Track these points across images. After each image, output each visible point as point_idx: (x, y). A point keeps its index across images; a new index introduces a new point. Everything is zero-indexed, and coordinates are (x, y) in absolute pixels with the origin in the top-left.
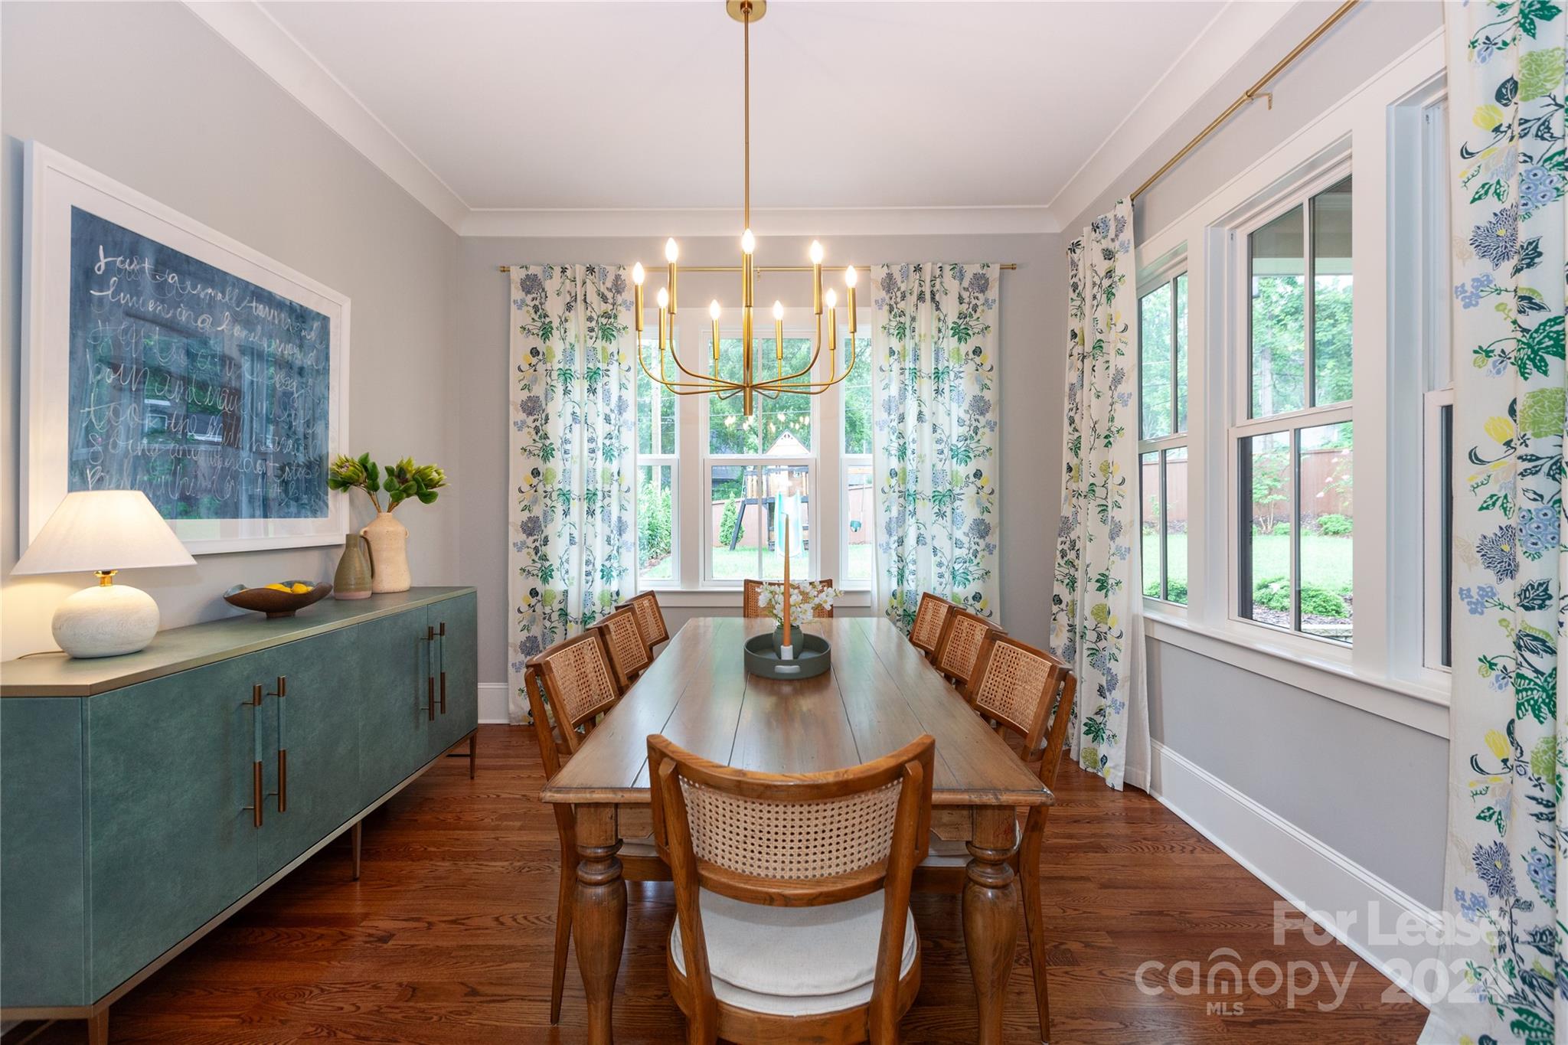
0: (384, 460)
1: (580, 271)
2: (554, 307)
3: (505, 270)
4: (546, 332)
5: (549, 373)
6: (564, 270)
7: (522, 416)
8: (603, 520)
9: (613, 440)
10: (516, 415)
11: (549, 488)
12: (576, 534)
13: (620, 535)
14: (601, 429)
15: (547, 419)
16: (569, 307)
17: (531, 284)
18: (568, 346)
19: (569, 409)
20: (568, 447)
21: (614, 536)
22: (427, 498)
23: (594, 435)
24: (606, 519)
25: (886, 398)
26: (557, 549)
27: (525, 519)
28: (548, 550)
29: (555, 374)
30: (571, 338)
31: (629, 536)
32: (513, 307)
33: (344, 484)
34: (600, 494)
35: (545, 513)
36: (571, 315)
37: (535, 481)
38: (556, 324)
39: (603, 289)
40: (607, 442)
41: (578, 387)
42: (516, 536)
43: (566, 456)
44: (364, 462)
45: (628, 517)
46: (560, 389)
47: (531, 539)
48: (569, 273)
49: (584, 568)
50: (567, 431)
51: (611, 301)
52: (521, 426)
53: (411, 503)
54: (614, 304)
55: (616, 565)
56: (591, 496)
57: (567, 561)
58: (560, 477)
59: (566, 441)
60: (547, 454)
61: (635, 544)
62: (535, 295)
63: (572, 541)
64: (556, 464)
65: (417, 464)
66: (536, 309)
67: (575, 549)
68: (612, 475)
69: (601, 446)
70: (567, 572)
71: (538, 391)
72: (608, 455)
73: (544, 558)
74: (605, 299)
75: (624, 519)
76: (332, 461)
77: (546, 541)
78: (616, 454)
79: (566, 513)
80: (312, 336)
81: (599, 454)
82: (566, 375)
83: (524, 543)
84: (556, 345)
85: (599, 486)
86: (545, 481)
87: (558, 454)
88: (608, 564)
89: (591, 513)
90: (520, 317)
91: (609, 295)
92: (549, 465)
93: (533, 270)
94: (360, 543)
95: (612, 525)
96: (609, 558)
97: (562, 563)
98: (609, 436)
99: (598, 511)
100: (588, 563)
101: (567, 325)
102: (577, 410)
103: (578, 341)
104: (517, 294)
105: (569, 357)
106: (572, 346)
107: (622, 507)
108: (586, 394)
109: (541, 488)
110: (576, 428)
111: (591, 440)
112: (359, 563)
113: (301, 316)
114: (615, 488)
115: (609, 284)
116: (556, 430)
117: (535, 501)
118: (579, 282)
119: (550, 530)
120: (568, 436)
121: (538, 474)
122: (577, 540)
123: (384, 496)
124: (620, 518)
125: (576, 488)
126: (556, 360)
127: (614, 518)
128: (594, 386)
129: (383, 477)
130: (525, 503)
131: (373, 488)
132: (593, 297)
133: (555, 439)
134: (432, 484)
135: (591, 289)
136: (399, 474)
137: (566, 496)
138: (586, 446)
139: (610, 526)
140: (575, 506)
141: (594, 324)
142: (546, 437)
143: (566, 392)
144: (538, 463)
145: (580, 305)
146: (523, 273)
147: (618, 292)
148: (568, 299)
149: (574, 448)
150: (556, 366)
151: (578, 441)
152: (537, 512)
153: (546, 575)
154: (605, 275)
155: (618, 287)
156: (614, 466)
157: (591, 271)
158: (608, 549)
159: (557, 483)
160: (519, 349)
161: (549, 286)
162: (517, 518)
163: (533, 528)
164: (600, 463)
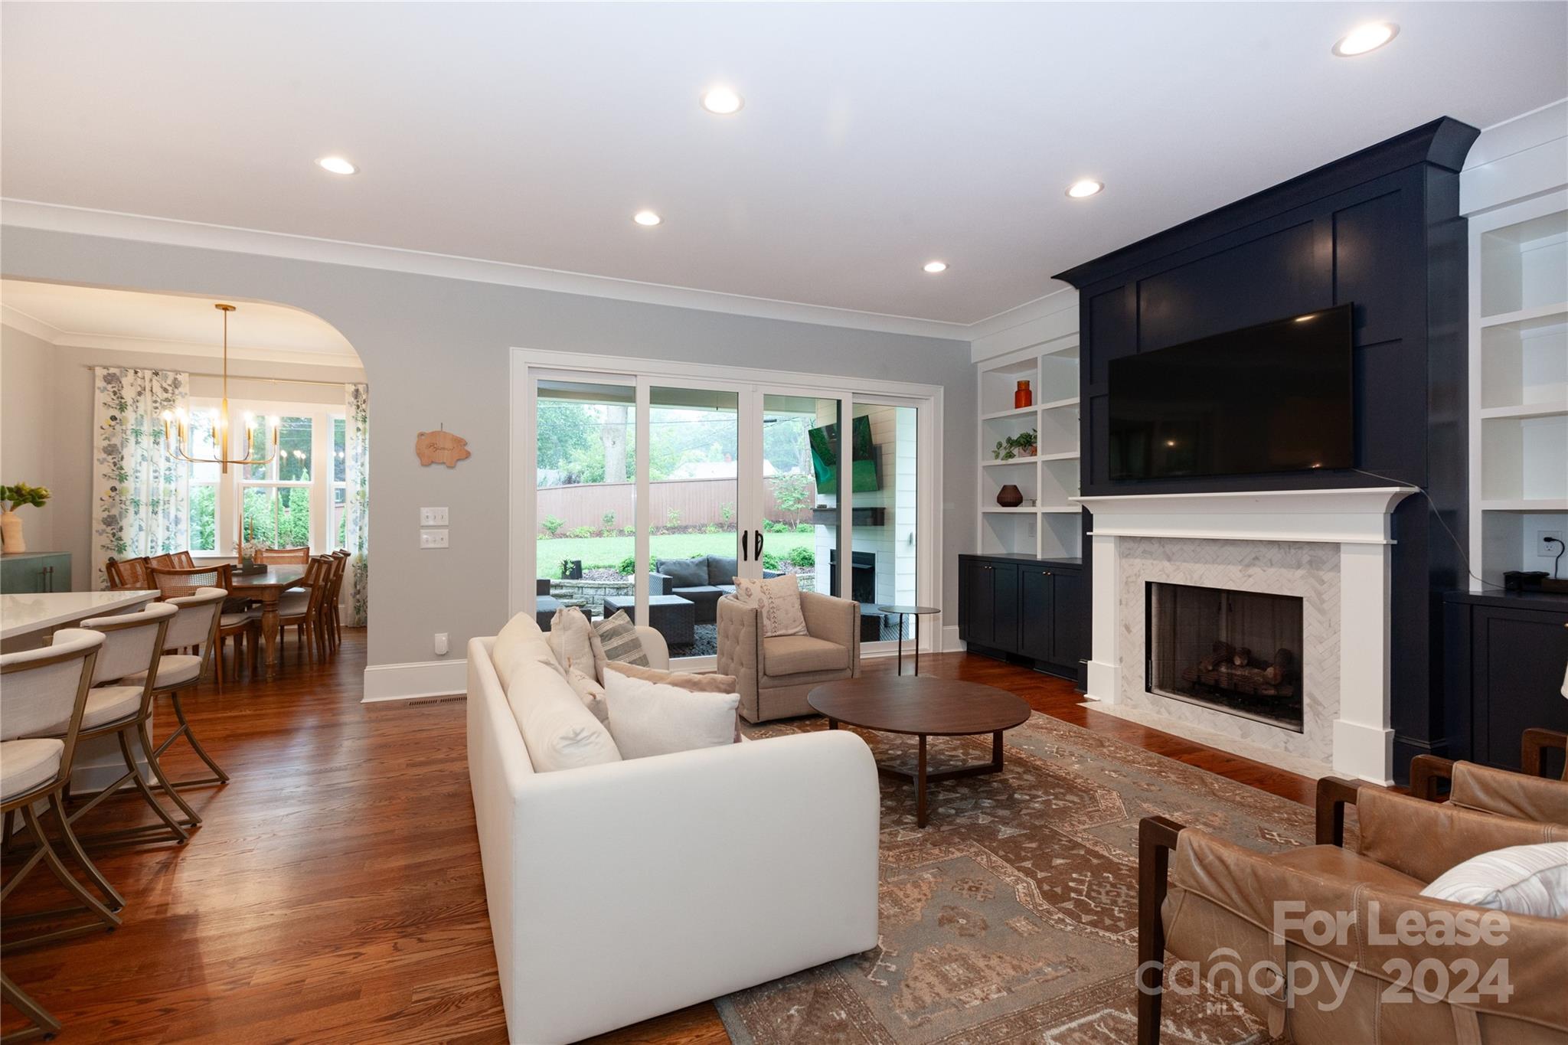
1: (148, 374)
2: (128, 394)
3: (91, 369)
4: (122, 407)
5: (124, 431)
6: (136, 372)
7: (104, 456)
8: (164, 517)
9: (172, 472)
10: (99, 455)
11: (123, 498)
12: (143, 525)
13: (176, 525)
14: (163, 465)
15: (122, 458)
16: (140, 394)
17: (110, 379)
18: (139, 417)
19: (139, 452)
20: (138, 474)
21: (172, 527)
22: (37, 504)
23: (157, 469)
24: (166, 515)
25: (354, 454)
26: (129, 534)
27: (105, 516)
28: (122, 534)
29: (129, 432)
30: (141, 411)
31: (183, 526)
32: (97, 391)
34: (162, 502)
35: (121, 513)
36: (141, 399)
37: (113, 494)
38: (130, 402)
39: (165, 385)
40: (167, 473)
41: (146, 441)
42: (97, 526)
43: (137, 480)
45: (180, 515)
46: (132, 440)
47: (110, 528)
48: (140, 374)
49: (150, 544)
50: (138, 465)
51: (170, 391)
52: (102, 462)
53: (27, 507)
54: (173, 394)
55: (173, 542)
56: (155, 503)
57: (137, 541)
58: (132, 492)
59: (137, 471)
60: (122, 478)
61: (187, 531)
62: (114, 385)
63: (141, 529)
64: (129, 484)
65: (31, 485)
66: (115, 393)
67: (142, 534)
68: (171, 491)
69: (162, 474)
70: (137, 547)
71: (115, 441)
72: (168, 480)
73: (120, 539)
74: (166, 390)
75: (179, 516)
77: (121, 529)
78: (174, 479)
79: (136, 513)
81: (162, 480)
82: (137, 433)
83: (104, 531)
84: (130, 415)
85: (161, 498)
86: (121, 494)
87: (131, 479)
88: (167, 542)
89: (155, 513)
90: (102, 397)
91: (170, 388)
92: (123, 485)
93: (112, 371)
95: (171, 520)
96: (168, 538)
97: (133, 542)
99: (160, 512)
100: (152, 541)
101: (138, 404)
102: (145, 453)
103: (147, 414)
104: (100, 383)
105: (140, 421)
106: (142, 416)
107: (178, 510)
108: (152, 444)
109: (117, 498)
110: (144, 464)
111: (155, 471)
114: (173, 499)
115: (169, 381)
116: (129, 465)
117: (113, 506)
118: (147, 379)
119: (124, 523)
120: (139, 468)
121: (116, 489)
122: (144, 528)
123: (8, 504)
124: (176, 516)
125: (143, 498)
126: (130, 424)
127: (172, 517)
128: (158, 440)
129: (7, 493)
130: (106, 507)
132: (157, 389)
133: (128, 470)
134: (41, 496)
135: (155, 385)
136: (18, 491)
137: (137, 503)
138: (152, 474)
139: (169, 520)
140: (143, 509)
141: (158, 405)
142: (121, 468)
143: (137, 442)
144: (115, 484)
145: (147, 393)
146: (105, 372)
147: (176, 387)
148: (139, 389)
149: (143, 476)
150: (130, 427)
151: (145, 472)
152: (115, 512)
153: (121, 549)
154: (166, 377)
155: (176, 384)
156: (173, 486)
157: (156, 374)
158: (167, 534)
159: (130, 495)
160: (102, 416)
161: (124, 381)
162: (98, 514)
163: (111, 521)
164: (162, 484)
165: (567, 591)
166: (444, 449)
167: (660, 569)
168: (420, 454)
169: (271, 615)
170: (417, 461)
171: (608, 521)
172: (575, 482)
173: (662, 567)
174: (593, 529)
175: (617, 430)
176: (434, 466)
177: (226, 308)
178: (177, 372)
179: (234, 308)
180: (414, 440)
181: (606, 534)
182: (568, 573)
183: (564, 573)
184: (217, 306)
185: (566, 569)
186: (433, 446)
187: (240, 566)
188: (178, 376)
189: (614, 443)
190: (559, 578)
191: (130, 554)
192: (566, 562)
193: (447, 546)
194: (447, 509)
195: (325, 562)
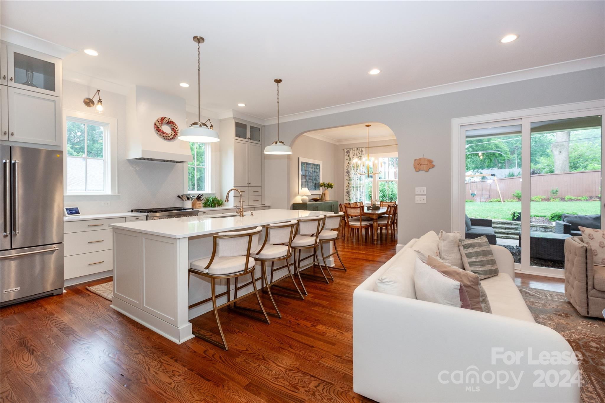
0: (326, 183)
1: (356, 149)
2: (351, 156)
3: (344, 150)
4: (350, 160)
6: (353, 149)
10: (346, 174)
12: (355, 193)
15: (350, 174)
16: (354, 155)
17: (347, 152)
18: (354, 162)
19: (354, 173)
21: (361, 194)
22: (332, 188)
24: (360, 191)
26: (352, 196)
28: (350, 196)
29: (352, 167)
30: (354, 160)
31: (363, 194)
33: (322, 186)
34: (359, 187)
36: (354, 157)
37: (348, 185)
38: (352, 158)
39: (359, 152)
41: (355, 169)
42: (345, 194)
44: (324, 183)
52: (346, 176)
53: (330, 188)
55: (362, 199)
56: (357, 187)
59: (353, 178)
60: (350, 180)
62: (348, 154)
63: (354, 195)
64: (352, 182)
65: (330, 183)
66: (349, 156)
67: (355, 196)
68: (361, 184)
71: (349, 170)
72: (360, 180)
73: (350, 198)
74: (359, 154)
75: (363, 191)
76: (320, 183)
79: (353, 190)
80: (318, 167)
83: (347, 195)
84: (352, 162)
85: (359, 185)
86: (350, 185)
87: (352, 180)
88: (360, 199)
89: (357, 190)
90: (346, 157)
91: (360, 153)
93: (348, 150)
94: (324, 194)
97: (353, 198)
98: (360, 177)
99: (358, 190)
100: (357, 198)
104: (346, 154)
107: (362, 189)
110: (355, 176)
111: (357, 178)
112: (324, 197)
113: (317, 165)
114: (361, 186)
115: (360, 151)
116: (351, 176)
117: (349, 188)
118: (355, 151)
119: (351, 193)
123: (326, 188)
125: (355, 186)
126: (352, 164)
127: (361, 191)
128: (358, 168)
129: (326, 185)
130: (347, 188)
131: (325, 187)
132: (358, 154)
133: (351, 178)
134: (332, 186)
135: (357, 152)
136: (328, 184)
137: (353, 187)
140: (355, 189)
141: (358, 158)
142: (350, 177)
143: (353, 170)
144: (349, 182)
145: (355, 155)
146: (346, 150)
149: (354, 179)
151: (355, 179)
152: (349, 190)
153: (350, 200)
154: (360, 149)
155: (362, 151)
156: (361, 182)
157: (357, 149)
158: (360, 196)
159: (352, 185)
160: (346, 164)
161: (350, 152)
162: (346, 191)
163: (348, 192)
164: (359, 182)
165: (515, 226)
166: (424, 164)
167: (564, 220)
168: (415, 167)
169: (375, 223)
170: (414, 170)
171: (553, 193)
172: (536, 174)
173: (566, 218)
174: (544, 197)
175: (563, 145)
176: (420, 171)
177: (368, 126)
178: (362, 148)
179: (370, 125)
180: (413, 162)
181: (552, 200)
182: (515, 218)
183: (513, 218)
184: (366, 126)
185: (514, 216)
186: (420, 164)
187: (372, 207)
188: (362, 149)
189: (560, 152)
190: (510, 220)
191: (352, 202)
192: (514, 213)
193: (425, 202)
194: (425, 188)
195: (392, 207)
